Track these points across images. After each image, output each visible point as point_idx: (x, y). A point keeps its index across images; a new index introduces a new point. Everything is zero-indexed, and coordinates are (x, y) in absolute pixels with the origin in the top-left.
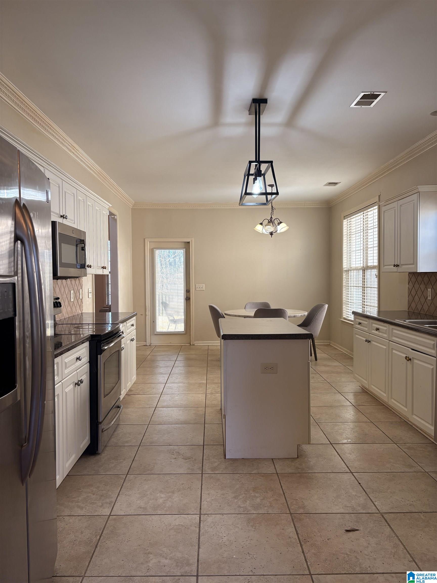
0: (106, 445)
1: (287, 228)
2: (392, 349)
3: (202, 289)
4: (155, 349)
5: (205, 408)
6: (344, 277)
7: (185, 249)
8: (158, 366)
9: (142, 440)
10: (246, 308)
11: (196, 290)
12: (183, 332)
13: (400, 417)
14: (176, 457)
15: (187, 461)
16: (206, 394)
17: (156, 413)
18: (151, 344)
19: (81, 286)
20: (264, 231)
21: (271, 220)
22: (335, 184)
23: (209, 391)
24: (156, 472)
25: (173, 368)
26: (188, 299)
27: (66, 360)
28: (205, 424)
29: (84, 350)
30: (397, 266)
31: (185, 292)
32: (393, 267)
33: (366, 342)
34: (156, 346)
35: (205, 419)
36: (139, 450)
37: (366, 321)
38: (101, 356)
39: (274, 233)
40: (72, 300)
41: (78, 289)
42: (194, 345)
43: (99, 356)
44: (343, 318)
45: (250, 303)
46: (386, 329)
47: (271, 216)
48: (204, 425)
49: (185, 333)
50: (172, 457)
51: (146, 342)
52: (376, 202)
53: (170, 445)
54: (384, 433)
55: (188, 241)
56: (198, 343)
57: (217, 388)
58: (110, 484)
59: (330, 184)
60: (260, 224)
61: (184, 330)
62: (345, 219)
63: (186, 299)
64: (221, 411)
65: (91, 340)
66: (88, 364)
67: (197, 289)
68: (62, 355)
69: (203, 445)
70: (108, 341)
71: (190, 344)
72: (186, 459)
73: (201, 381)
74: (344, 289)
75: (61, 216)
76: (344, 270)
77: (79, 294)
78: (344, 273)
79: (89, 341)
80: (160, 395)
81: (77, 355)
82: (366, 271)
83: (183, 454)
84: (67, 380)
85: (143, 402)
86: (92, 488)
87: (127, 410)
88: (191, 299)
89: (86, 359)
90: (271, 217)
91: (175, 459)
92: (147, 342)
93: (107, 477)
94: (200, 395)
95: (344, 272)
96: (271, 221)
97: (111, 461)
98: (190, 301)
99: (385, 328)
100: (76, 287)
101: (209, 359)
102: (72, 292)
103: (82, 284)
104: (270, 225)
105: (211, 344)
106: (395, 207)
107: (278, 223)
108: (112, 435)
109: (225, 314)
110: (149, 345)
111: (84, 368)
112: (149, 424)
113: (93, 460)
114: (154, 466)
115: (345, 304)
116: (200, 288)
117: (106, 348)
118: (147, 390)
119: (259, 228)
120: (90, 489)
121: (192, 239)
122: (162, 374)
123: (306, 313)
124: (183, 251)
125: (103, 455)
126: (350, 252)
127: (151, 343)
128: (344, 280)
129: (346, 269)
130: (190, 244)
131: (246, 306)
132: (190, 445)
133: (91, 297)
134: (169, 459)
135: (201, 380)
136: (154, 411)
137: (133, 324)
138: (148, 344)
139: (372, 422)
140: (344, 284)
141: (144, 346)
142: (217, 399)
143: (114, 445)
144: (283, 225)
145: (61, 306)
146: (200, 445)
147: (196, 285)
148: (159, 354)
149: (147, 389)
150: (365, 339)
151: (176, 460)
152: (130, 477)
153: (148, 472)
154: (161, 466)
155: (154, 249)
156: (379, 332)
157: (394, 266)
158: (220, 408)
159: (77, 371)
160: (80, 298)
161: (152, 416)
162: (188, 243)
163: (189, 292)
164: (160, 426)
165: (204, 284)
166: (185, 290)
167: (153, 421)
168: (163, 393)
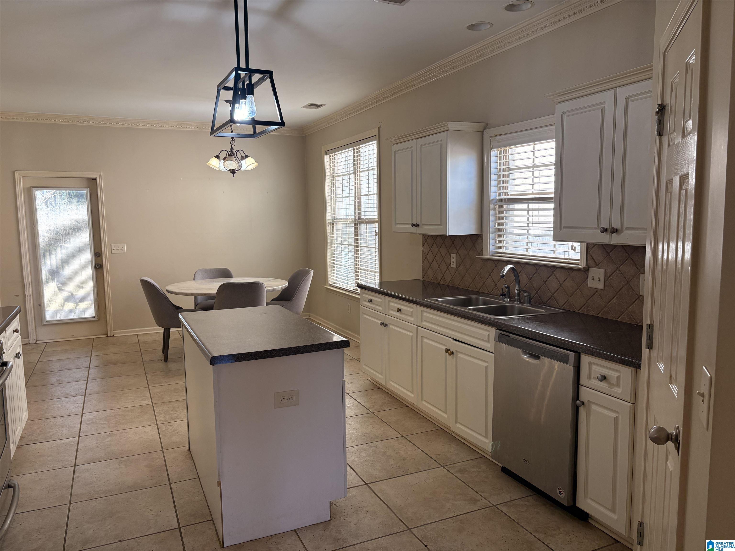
1: (255, 165)
2: (422, 337)
3: (121, 252)
4: (47, 349)
5: (163, 452)
6: (328, 231)
7: (88, 189)
8: (61, 382)
9: (65, 539)
10: (196, 278)
11: (111, 253)
12: (94, 317)
13: (433, 423)
16: (157, 424)
17: (78, 477)
18: (37, 341)
20: (222, 168)
21: (232, 152)
22: (318, 106)
23: (161, 419)
25: (87, 382)
26: (99, 267)
28: (170, 484)
30: (417, 225)
31: (93, 257)
32: (410, 226)
33: (381, 325)
34: (47, 343)
35: (168, 475)
37: (381, 298)
39: (237, 170)
42: (114, 336)
44: (328, 285)
45: (201, 270)
46: (413, 311)
47: (232, 146)
48: (170, 486)
49: (97, 318)
52: (374, 136)
54: (424, 452)
55: (93, 177)
56: (119, 333)
57: (171, 411)
59: (312, 105)
60: (214, 157)
61: (95, 315)
62: (326, 155)
63: (95, 267)
64: (191, 453)
67: (113, 251)
69: (178, 527)
71: (107, 334)
73: (143, 403)
74: (329, 247)
76: (328, 223)
78: (328, 227)
80: (77, 439)
82: (359, 226)
85: (48, 457)
88: (104, 267)
90: (232, 148)
92: (30, 338)
94: (148, 429)
95: (329, 225)
96: (231, 154)
98: (103, 269)
99: (411, 310)
101: (145, 359)
104: (232, 159)
105: (142, 333)
106: (412, 147)
107: (242, 157)
109: (168, 291)
112: (70, 501)
115: (330, 267)
116: (118, 249)
119: (214, 163)
121: (101, 174)
122: (70, 396)
123: (286, 284)
124: (85, 192)
126: (334, 199)
128: (329, 236)
129: (330, 221)
130: (96, 181)
131: (196, 275)
132: (155, 532)
135: (142, 400)
136: (74, 474)
137: (16, 329)
138: (32, 342)
139: (404, 437)
140: (328, 241)
141: (26, 344)
142: (177, 431)
144: (250, 160)
146: (172, 529)
147: (112, 244)
148: (56, 358)
149: (51, 431)
150: (379, 322)
155: (33, 189)
156: (402, 313)
157: (413, 225)
158: (187, 448)
161: (72, 485)
162: (92, 179)
163: (100, 256)
164: (93, 503)
165: (124, 243)
166: (93, 254)
167: (76, 495)
168: (81, 435)
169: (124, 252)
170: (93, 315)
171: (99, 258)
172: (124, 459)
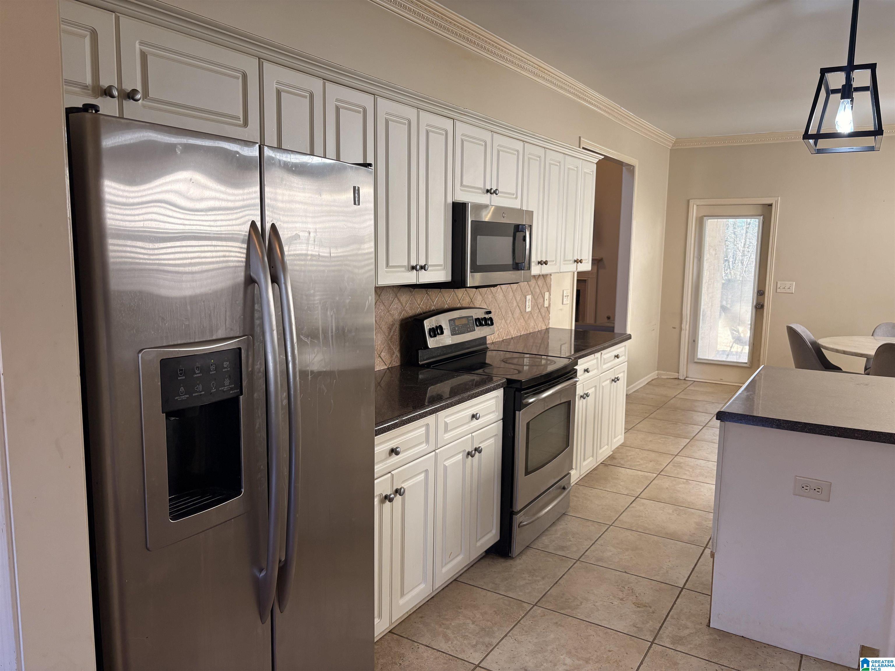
0: (529, 545)
3: (788, 291)
4: (692, 387)
7: (761, 217)
8: (679, 422)
9: (587, 551)
10: (875, 334)
11: (776, 292)
12: (746, 363)
14: (624, 598)
15: (639, 609)
17: (633, 507)
18: (686, 377)
19: (549, 287)
24: (579, 615)
26: (759, 307)
27: (448, 420)
28: (705, 547)
29: (493, 402)
31: (755, 295)
34: (695, 381)
36: (574, 566)
38: (520, 413)
40: (528, 310)
41: (542, 292)
43: (517, 412)
48: (704, 550)
49: (749, 366)
50: (618, 596)
51: (678, 373)
53: (626, 572)
55: (769, 202)
58: (503, 614)
61: (748, 360)
63: (756, 307)
65: (506, 387)
66: (501, 423)
67: (778, 290)
68: (438, 413)
69: (682, 587)
70: (541, 388)
72: (639, 605)
75: (488, 191)
77: (542, 300)
79: (504, 389)
80: (655, 475)
81: (473, 411)
83: (638, 595)
84: (449, 448)
85: (622, 483)
86: (476, 612)
87: (591, 491)
88: (765, 307)
89: (496, 415)
91: (622, 599)
92: (680, 372)
93: (505, 600)
97: (524, 576)
98: (763, 310)
100: (538, 290)
102: (529, 297)
103: (551, 284)
108: (547, 530)
110: (683, 378)
111: (490, 428)
112: (612, 524)
113: (501, 564)
114: (581, 603)
116: (784, 288)
117: (531, 400)
118: (639, 462)
120: (472, 613)
121: (778, 199)
122: (678, 436)
124: (757, 221)
125: (518, 561)
127: (688, 376)
130: (772, 208)
132: (659, 580)
133: (568, 302)
134: (611, 597)
136: (631, 503)
137: (618, 355)
138: (681, 378)
141: (675, 379)
143: (542, 548)
145: (492, 324)
146: (676, 585)
147: (778, 282)
151: (622, 602)
152: (538, 611)
153: (566, 610)
154: (593, 606)
155: (705, 218)
159: (473, 434)
160: (545, 306)
161: (623, 512)
162: (768, 206)
163: (763, 294)
164: (628, 533)
165: (794, 282)
166: (756, 291)
167: (620, 520)
168: (662, 473)
169: (791, 292)
170: (746, 360)
171: (761, 297)
172: (682, 508)
